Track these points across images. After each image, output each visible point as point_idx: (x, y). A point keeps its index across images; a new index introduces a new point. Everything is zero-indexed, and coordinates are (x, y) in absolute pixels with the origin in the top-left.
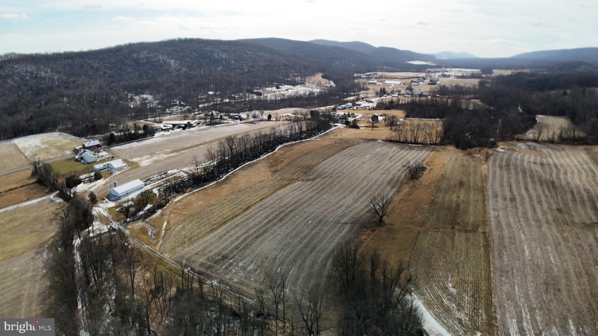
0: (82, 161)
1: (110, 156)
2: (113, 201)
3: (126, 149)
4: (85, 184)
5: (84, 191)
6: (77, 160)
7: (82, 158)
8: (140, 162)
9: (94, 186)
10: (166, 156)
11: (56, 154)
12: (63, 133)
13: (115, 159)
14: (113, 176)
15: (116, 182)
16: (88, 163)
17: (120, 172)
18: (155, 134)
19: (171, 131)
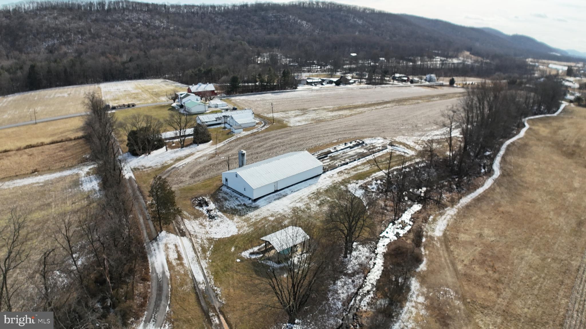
0: (182, 111)
1: (231, 107)
2: (232, 212)
3: (256, 101)
4: (169, 150)
5: (160, 166)
6: (173, 108)
7: (182, 106)
8: (287, 120)
9: (187, 156)
10: (330, 114)
11: (146, 100)
12: (168, 80)
14: (234, 138)
15: (244, 152)
16: (190, 114)
17: (249, 133)
18: (298, 87)
19: (319, 86)
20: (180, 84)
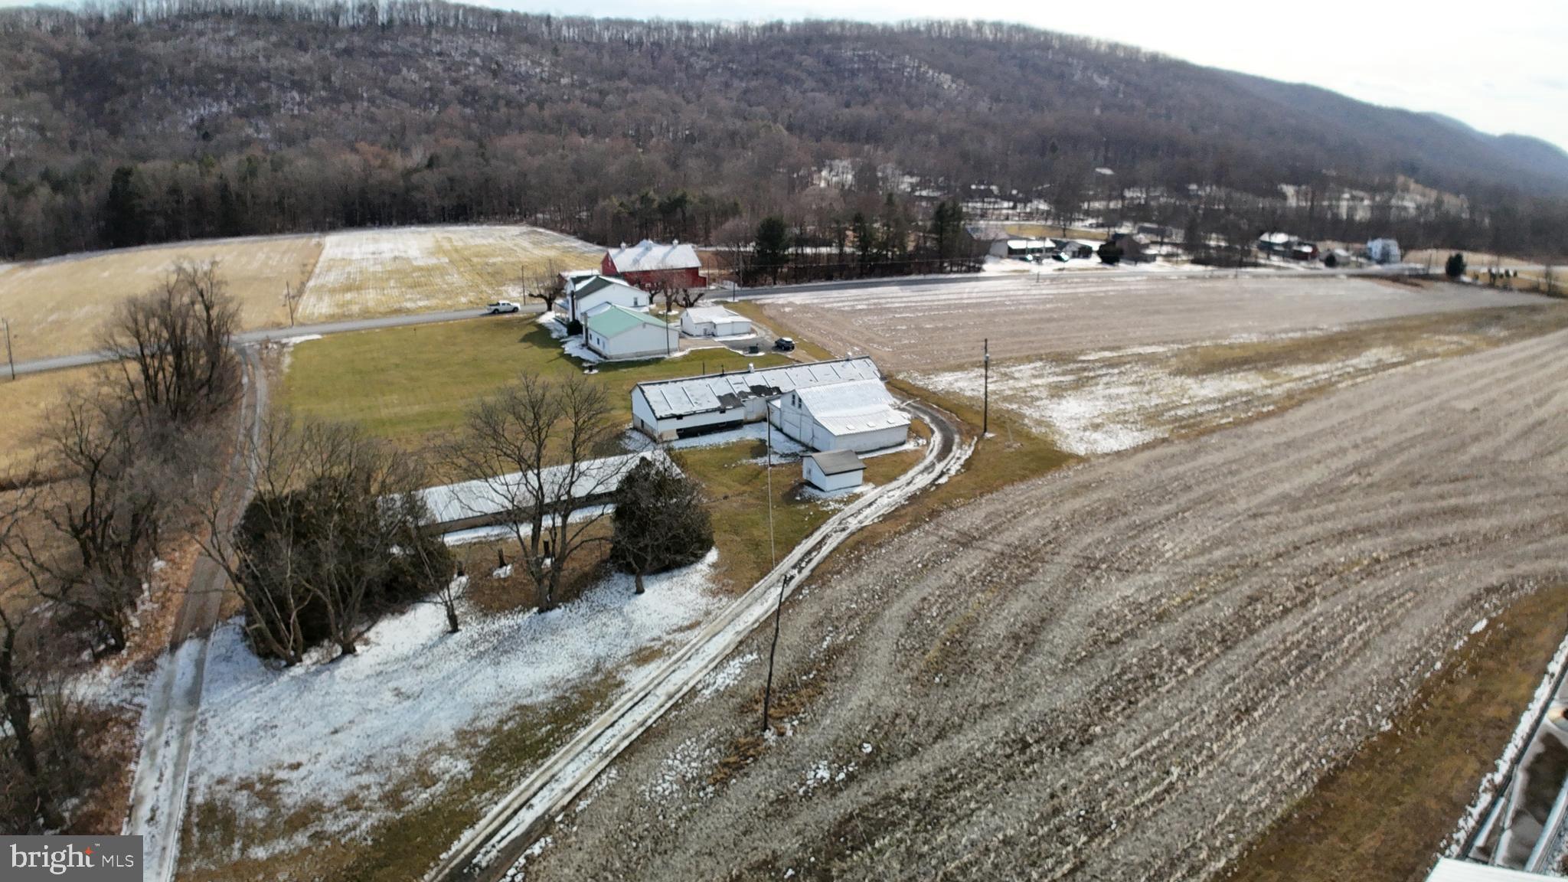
0: (572, 347)
1: (769, 337)
4: (470, 628)
6: (541, 336)
7: (575, 328)
10: (1201, 389)
11: (453, 292)
12: (541, 230)
13: (797, 363)
16: (607, 365)
17: (896, 492)
18: (985, 266)
20: (578, 244)
